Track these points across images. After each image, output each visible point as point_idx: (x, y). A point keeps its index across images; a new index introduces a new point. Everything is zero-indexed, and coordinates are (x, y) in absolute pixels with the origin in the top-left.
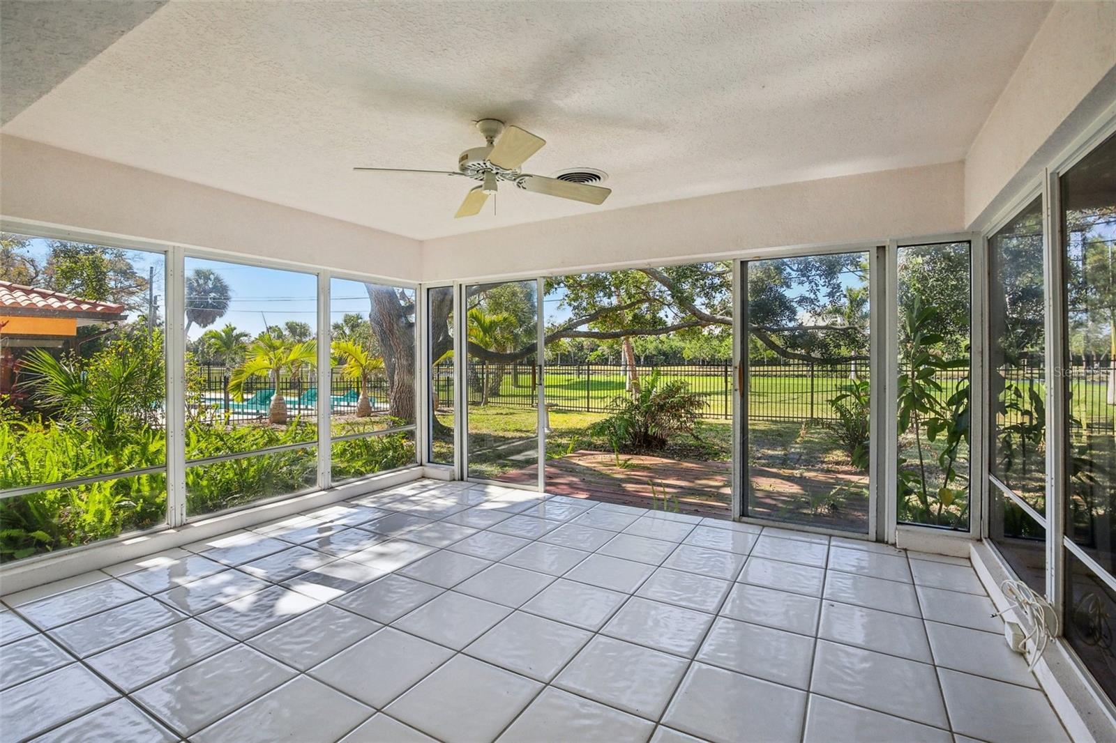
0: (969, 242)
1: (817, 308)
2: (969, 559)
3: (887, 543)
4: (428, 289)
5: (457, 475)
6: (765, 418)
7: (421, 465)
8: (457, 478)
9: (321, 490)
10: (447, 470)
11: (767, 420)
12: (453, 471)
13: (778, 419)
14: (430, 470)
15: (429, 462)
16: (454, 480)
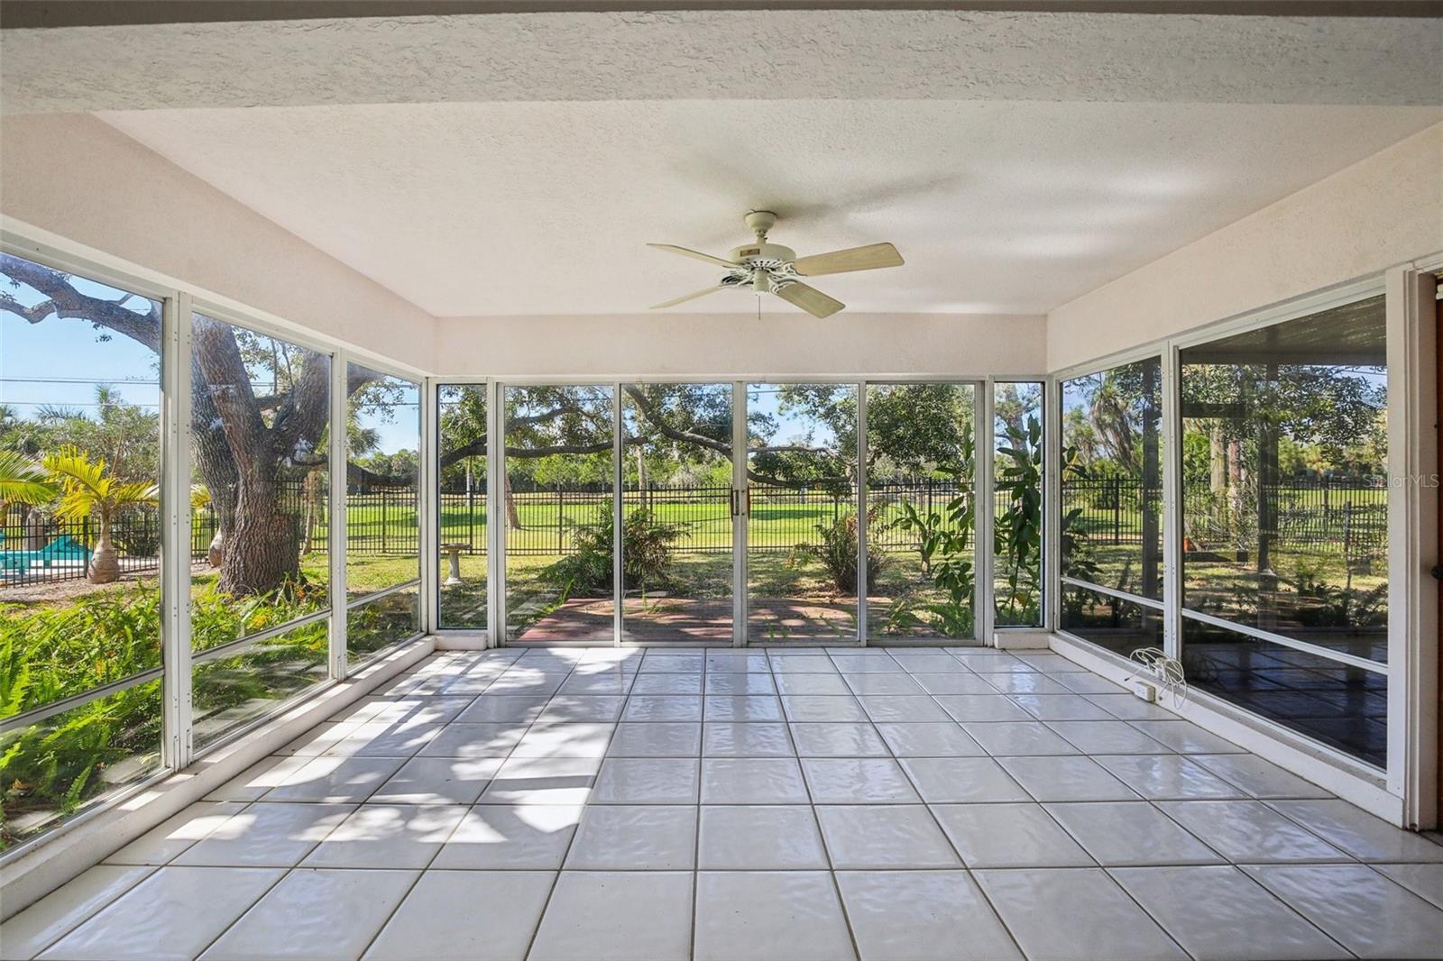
0: (1043, 383)
1: (770, 427)
2: (1049, 648)
3: (986, 646)
4: (438, 386)
5: (492, 641)
6: (694, 550)
7: (428, 634)
8: (491, 645)
9: (339, 683)
10: (479, 635)
11: (697, 553)
12: (487, 636)
13: (708, 550)
14: (444, 638)
15: (438, 628)
16: (488, 648)
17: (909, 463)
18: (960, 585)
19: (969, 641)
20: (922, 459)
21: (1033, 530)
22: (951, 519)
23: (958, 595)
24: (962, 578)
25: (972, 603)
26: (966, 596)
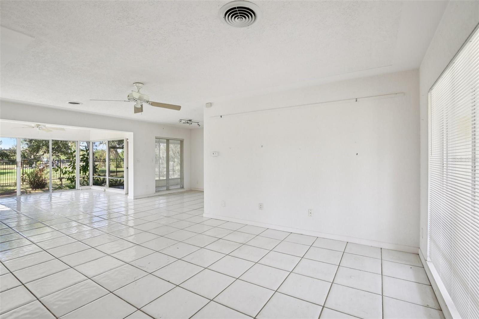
2: (91, 189)
3: (78, 190)
17: (56, 155)
18: (73, 180)
19: (75, 189)
20: (59, 154)
21: (87, 168)
22: (69, 167)
23: (72, 182)
24: (73, 178)
25: (75, 183)
26: (74, 182)
